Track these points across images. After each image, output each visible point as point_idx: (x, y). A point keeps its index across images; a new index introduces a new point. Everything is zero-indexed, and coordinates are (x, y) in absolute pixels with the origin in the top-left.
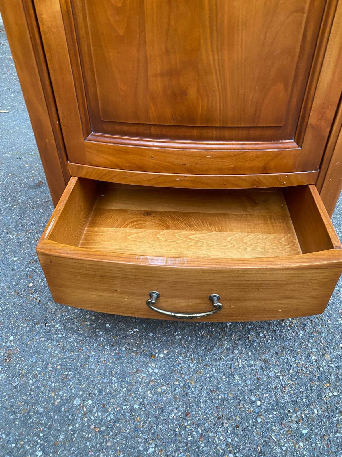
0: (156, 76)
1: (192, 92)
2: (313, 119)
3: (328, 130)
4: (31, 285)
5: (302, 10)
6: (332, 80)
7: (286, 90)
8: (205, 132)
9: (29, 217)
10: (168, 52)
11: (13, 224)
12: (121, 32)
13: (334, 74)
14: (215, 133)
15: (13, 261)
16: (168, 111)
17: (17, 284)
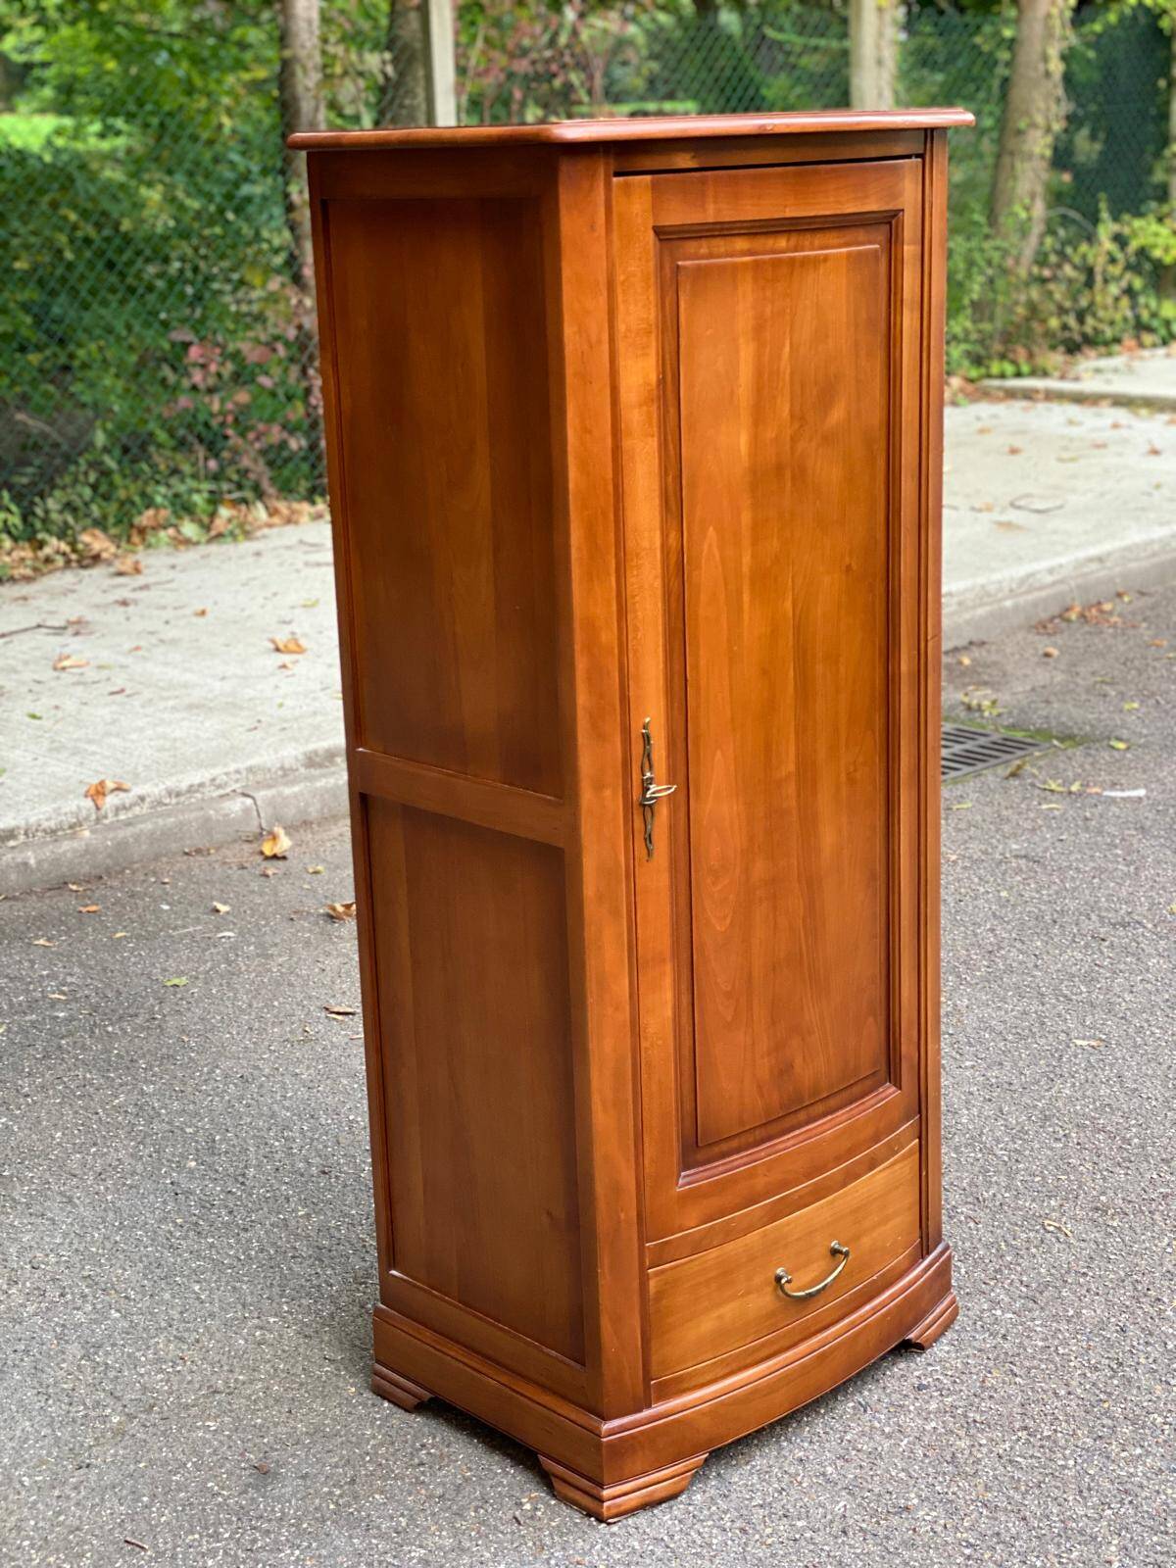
0: (763, 1057)
1: (798, 1063)
2: (903, 1048)
10: (773, 1024)
16: (775, 1098)
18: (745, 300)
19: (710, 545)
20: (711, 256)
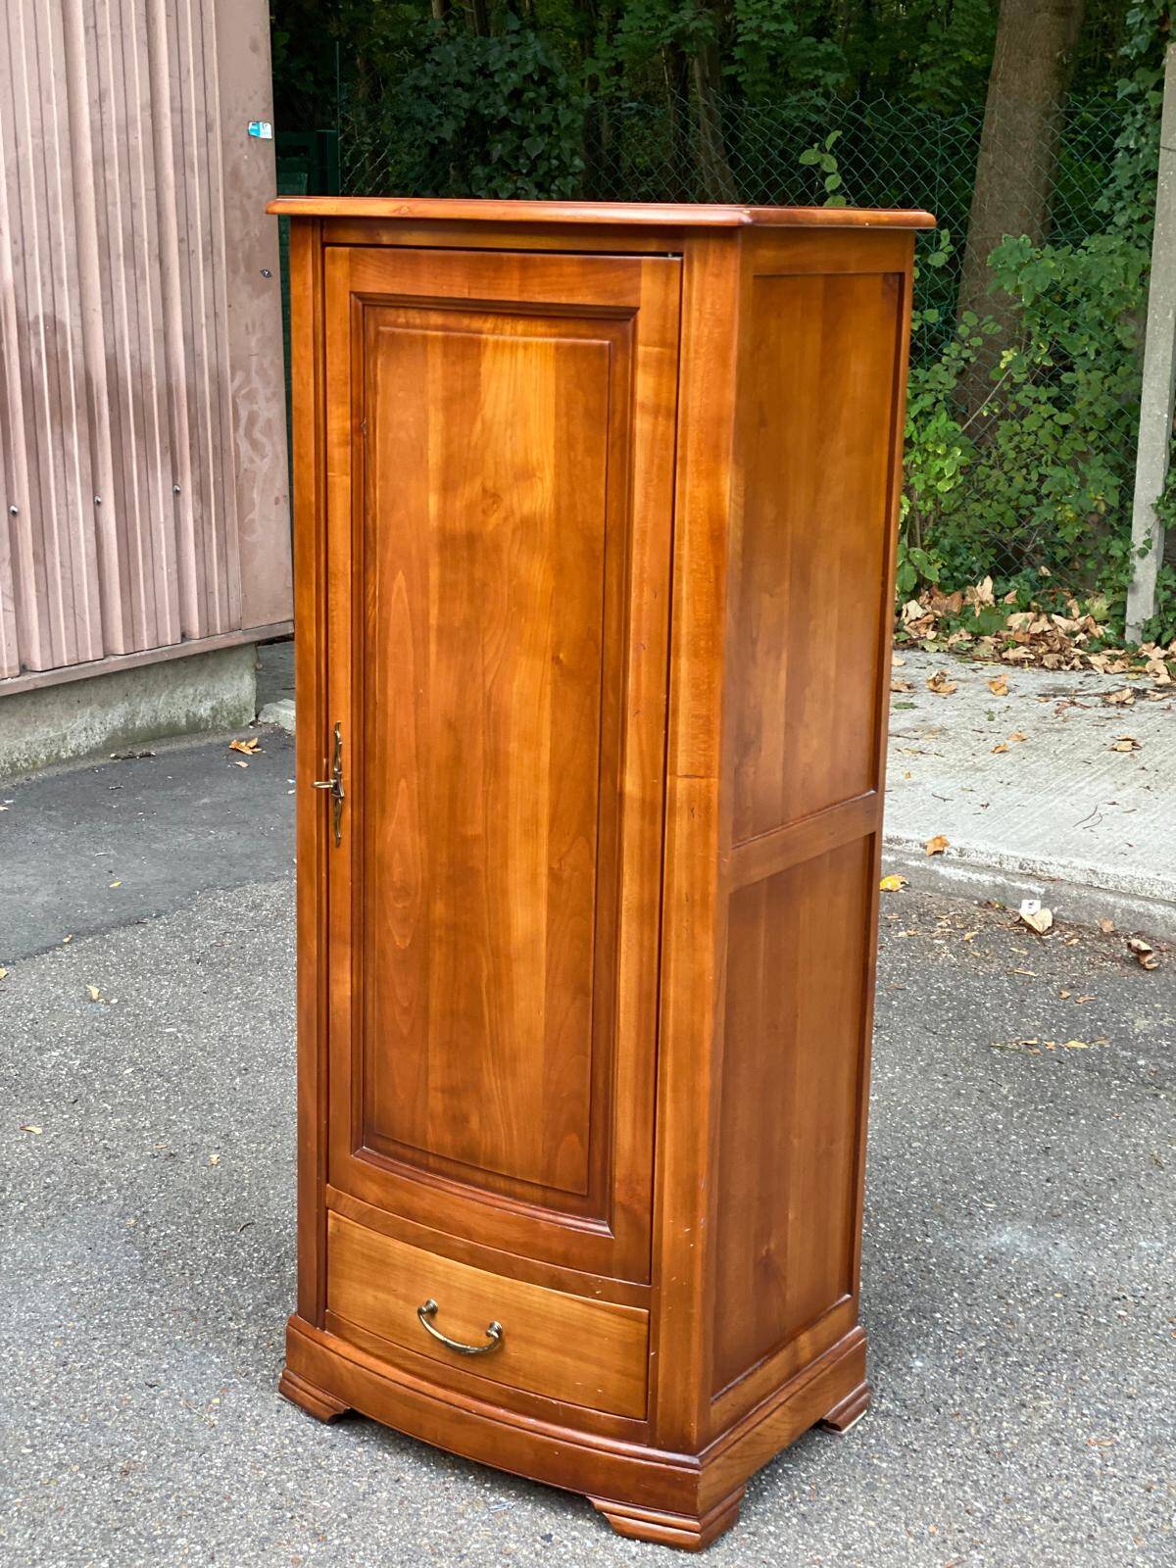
0: (436, 1089)
1: (474, 1122)
2: (620, 1194)
3: (648, 1217)
4: (217, 1401)
5: (585, 1054)
6: (634, 1149)
7: (583, 1145)
8: (491, 1179)
9: (284, 1306)
10: (449, 1067)
11: (250, 1308)
12: (405, 1031)
13: (634, 1136)
14: (501, 1184)
15: (212, 1362)
16: (448, 1138)
17: (196, 1393)
18: (435, 370)
19: (400, 588)
20: (407, 325)
